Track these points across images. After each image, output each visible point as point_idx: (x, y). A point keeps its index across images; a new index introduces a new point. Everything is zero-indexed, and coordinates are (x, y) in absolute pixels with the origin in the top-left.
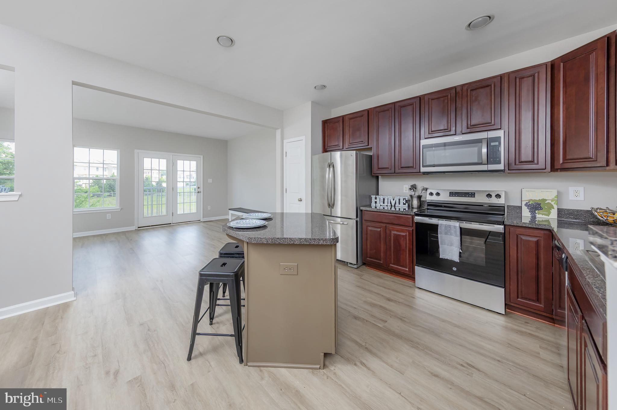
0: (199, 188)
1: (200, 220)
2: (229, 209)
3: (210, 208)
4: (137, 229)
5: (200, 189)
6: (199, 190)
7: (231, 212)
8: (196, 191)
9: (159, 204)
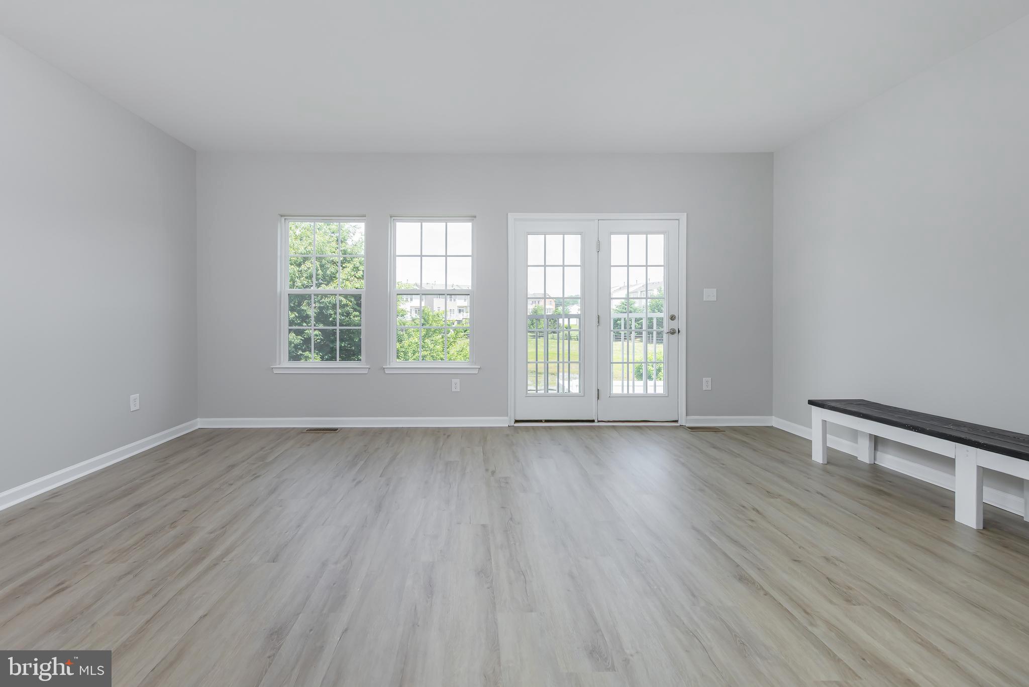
0: (673, 318)
1: (676, 421)
2: (811, 402)
3: (710, 383)
4: (512, 424)
5: (676, 320)
6: (674, 325)
7: (819, 414)
8: (665, 329)
9: (563, 362)
